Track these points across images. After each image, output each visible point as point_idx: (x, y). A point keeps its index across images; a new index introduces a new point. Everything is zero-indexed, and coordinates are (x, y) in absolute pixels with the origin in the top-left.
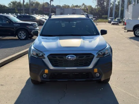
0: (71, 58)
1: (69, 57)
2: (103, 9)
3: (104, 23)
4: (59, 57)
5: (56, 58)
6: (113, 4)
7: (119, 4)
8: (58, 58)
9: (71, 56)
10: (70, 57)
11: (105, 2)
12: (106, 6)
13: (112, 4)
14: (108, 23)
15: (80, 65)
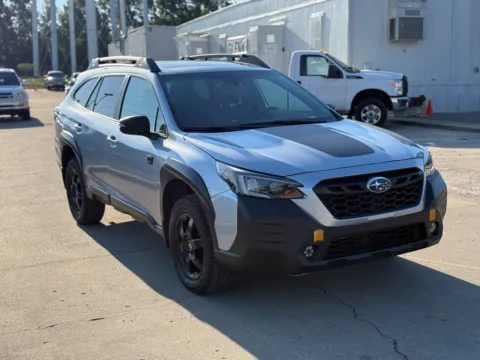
0: (379, 187)
1: (374, 182)
2: (12, 42)
3: (33, 90)
4: (349, 188)
5: (342, 190)
6: (42, 25)
7: (67, 26)
8: (348, 191)
9: (379, 181)
10: (377, 184)
11: (14, 15)
12: (20, 31)
13: (41, 22)
14: (45, 90)
15: (398, 203)
